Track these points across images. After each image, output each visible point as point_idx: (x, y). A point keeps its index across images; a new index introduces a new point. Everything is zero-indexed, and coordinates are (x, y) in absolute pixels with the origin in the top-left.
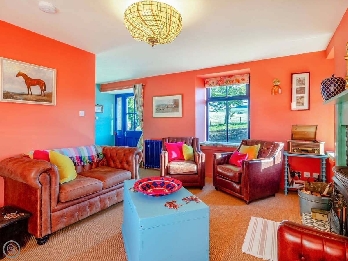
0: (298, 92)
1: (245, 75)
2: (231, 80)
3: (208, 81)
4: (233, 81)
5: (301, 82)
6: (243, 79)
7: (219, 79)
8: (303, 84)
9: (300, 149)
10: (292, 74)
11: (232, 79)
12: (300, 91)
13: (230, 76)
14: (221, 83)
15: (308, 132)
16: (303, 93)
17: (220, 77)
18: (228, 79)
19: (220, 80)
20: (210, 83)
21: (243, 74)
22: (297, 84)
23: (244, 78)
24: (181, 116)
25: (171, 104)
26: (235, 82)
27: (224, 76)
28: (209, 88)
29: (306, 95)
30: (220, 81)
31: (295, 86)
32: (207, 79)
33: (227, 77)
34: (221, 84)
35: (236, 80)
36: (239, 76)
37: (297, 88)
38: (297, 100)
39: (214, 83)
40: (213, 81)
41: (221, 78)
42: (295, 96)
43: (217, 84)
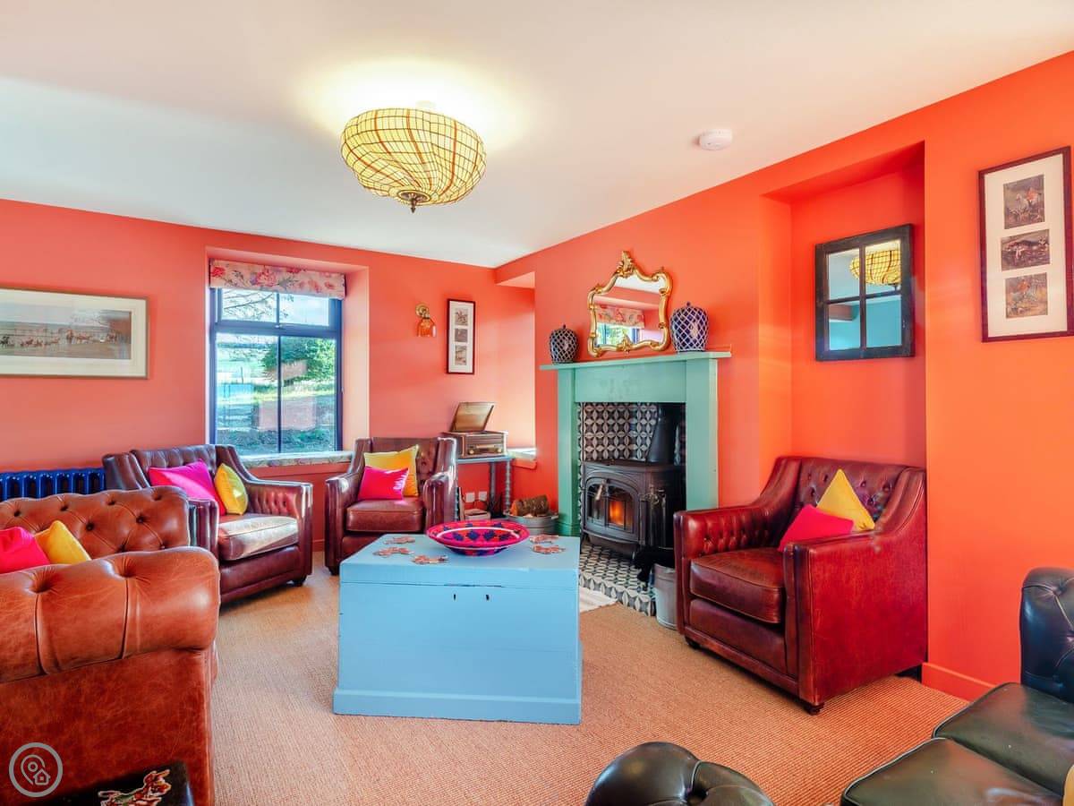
0: (457, 340)
1: (334, 275)
2: (295, 279)
3: (222, 267)
4: (301, 285)
5: (462, 318)
6: (330, 286)
7: (259, 269)
8: (465, 323)
9: (478, 447)
10: (449, 301)
11: (300, 277)
12: (461, 336)
13: (293, 270)
14: (266, 282)
15: (476, 416)
16: (465, 340)
17: (264, 264)
18: (287, 275)
19: (263, 273)
20: (229, 273)
21: (328, 272)
22: (457, 323)
23: (331, 281)
24: (144, 375)
25: (92, 327)
26: (307, 286)
27: (275, 266)
28: (220, 291)
29: (469, 344)
30: (263, 276)
31: (453, 326)
32: (216, 261)
33: (284, 269)
34: (267, 285)
35: (309, 282)
36: (318, 273)
37: (457, 330)
38: (456, 352)
39: (242, 277)
40: (239, 270)
41: (267, 267)
42: (453, 344)
43: (255, 282)
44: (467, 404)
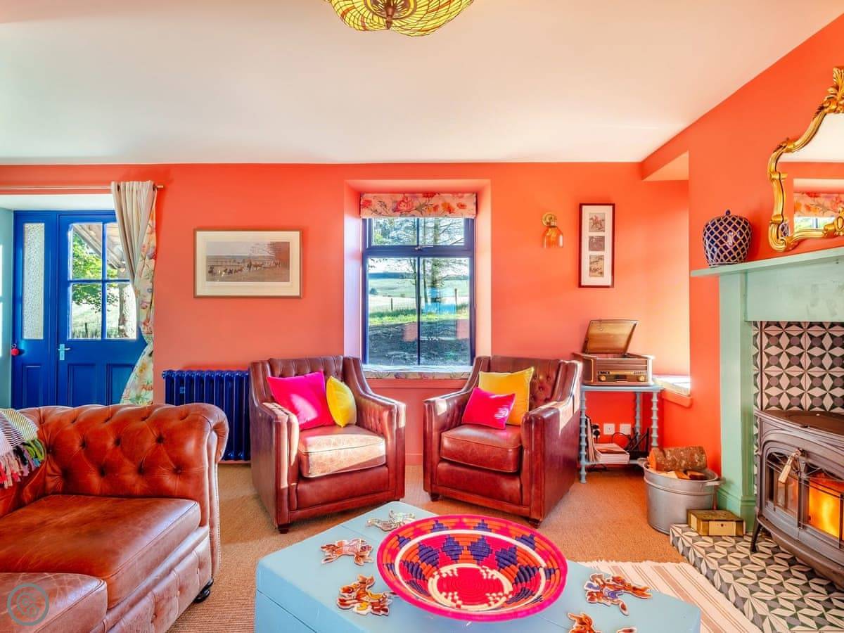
0: (592, 248)
1: (466, 195)
2: (431, 203)
3: (369, 199)
4: (436, 208)
5: (597, 224)
6: (462, 206)
7: (399, 197)
8: (601, 229)
9: (611, 373)
10: (581, 205)
11: (434, 201)
12: (597, 244)
13: (429, 194)
14: (405, 208)
15: (615, 336)
16: (602, 248)
17: (403, 192)
18: (423, 200)
19: (403, 201)
20: (376, 205)
21: (461, 192)
22: (591, 229)
23: (463, 201)
24: (298, 294)
25: (264, 257)
26: (441, 209)
27: (414, 192)
28: (370, 220)
29: (607, 253)
30: (403, 204)
31: (587, 234)
32: (365, 195)
33: (421, 195)
34: (406, 211)
35: (443, 205)
36: (451, 195)
37: (591, 238)
38: (591, 263)
39: (386, 206)
40: (383, 200)
41: (406, 195)
42: (587, 254)
43: (396, 210)
44: (600, 321)
